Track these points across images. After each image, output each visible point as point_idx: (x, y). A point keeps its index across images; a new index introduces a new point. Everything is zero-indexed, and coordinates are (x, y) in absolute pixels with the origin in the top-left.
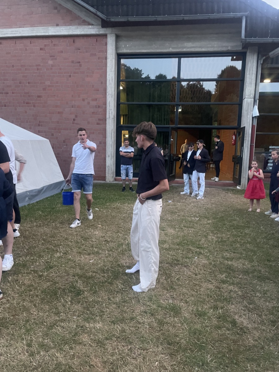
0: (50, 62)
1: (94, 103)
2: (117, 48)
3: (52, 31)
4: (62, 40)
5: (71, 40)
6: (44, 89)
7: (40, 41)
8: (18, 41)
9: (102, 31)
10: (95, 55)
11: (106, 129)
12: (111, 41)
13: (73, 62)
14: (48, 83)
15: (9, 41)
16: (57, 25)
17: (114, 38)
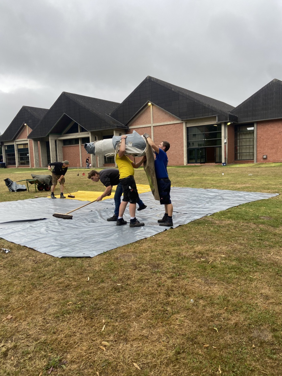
0: (169, 131)
1: (180, 142)
2: (186, 126)
3: (169, 123)
4: (171, 125)
5: (174, 125)
6: (167, 139)
7: (166, 126)
8: (160, 126)
9: (182, 122)
10: (180, 128)
11: (183, 150)
12: (184, 125)
13: (174, 131)
14: (168, 137)
15: (158, 127)
16: (170, 121)
17: (185, 123)
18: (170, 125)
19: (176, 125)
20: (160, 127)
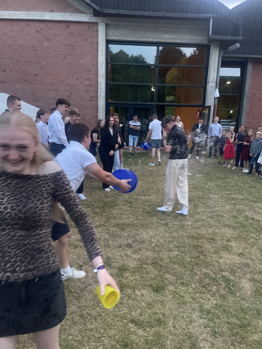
1: (87, 82)
2: (106, 35)
3: (48, 16)
4: (57, 24)
5: (65, 25)
6: (41, 68)
7: (36, 24)
8: (14, 23)
9: (94, 19)
10: (87, 40)
11: (98, 105)
12: (102, 29)
13: (67, 45)
14: (44, 63)
15: (6, 23)
16: (52, 11)
17: (104, 26)
18: (51, 25)
19: (72, 28)
20: (16, 27)
